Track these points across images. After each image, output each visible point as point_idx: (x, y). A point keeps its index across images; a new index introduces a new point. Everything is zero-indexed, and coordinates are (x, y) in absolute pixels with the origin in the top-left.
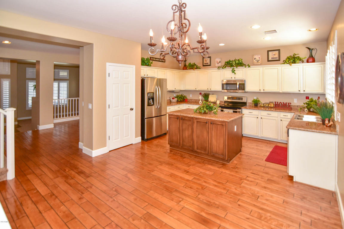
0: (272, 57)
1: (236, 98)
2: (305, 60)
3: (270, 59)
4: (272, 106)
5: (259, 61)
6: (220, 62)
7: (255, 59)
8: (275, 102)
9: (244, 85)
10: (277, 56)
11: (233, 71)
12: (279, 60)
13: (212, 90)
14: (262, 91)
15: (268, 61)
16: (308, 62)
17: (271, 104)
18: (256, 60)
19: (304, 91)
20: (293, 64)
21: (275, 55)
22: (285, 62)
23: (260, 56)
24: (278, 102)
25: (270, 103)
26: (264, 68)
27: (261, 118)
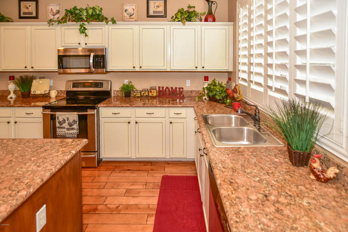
0: (155, 10)
1: (90, 85)
2: (203, 18)
3: (151, 13)
4: (155, 95)
5: (133, 16)
6: (58, 12)
7: (126, 11)
8: (159, 87)
9: (103, 57)
10: (161, 9)
11: (83, 30)
12: (165, 16)
13: (36, 68)
14: (137, 69)
15: (148, 16)
16: (206, 20)
17: (152, 91)
18: (127, 14)
19: (203, 67)
20: (187, 23)
21: (158, 7)
22: (174, 19)
23: (134, 7)
24: (163, 88)
25: (152, 89)
26: (142, 27)
27: (136, 123)
